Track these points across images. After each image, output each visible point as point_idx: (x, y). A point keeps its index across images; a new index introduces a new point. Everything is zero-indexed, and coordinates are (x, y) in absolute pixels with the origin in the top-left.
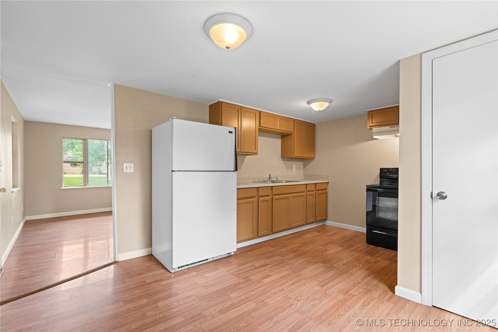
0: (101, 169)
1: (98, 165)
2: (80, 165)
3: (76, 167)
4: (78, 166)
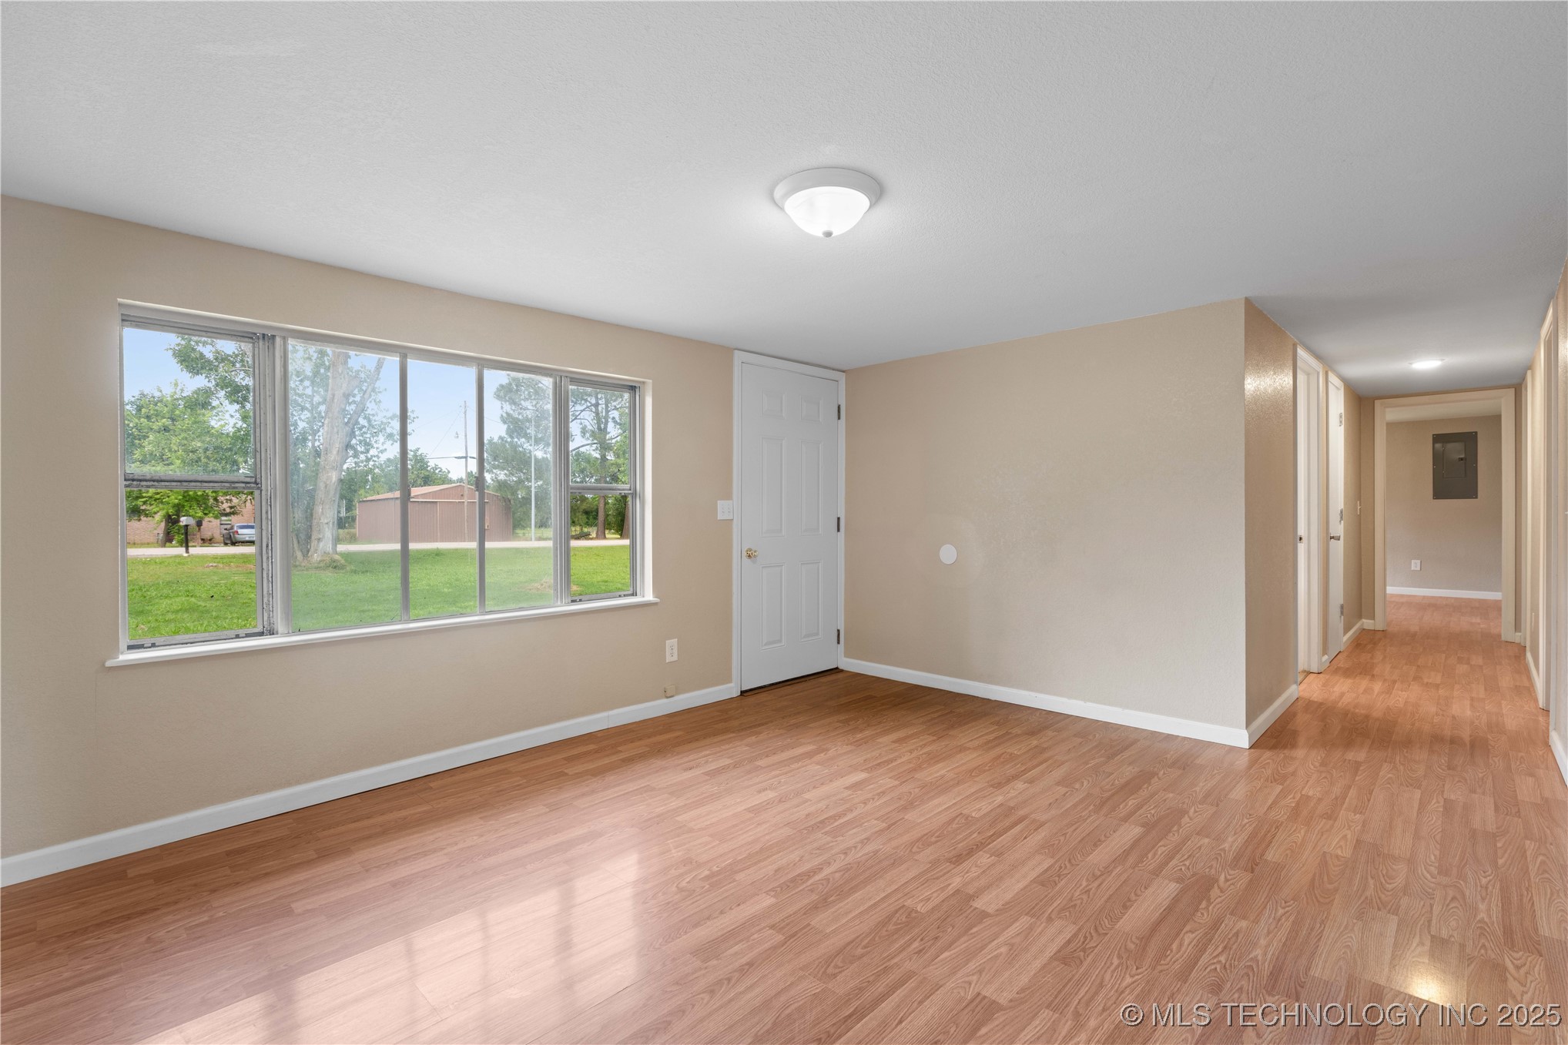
0: (232, 528)
1: (224, 510)
2: (155, 513)
3: (140, 520)
4: (147, 516)
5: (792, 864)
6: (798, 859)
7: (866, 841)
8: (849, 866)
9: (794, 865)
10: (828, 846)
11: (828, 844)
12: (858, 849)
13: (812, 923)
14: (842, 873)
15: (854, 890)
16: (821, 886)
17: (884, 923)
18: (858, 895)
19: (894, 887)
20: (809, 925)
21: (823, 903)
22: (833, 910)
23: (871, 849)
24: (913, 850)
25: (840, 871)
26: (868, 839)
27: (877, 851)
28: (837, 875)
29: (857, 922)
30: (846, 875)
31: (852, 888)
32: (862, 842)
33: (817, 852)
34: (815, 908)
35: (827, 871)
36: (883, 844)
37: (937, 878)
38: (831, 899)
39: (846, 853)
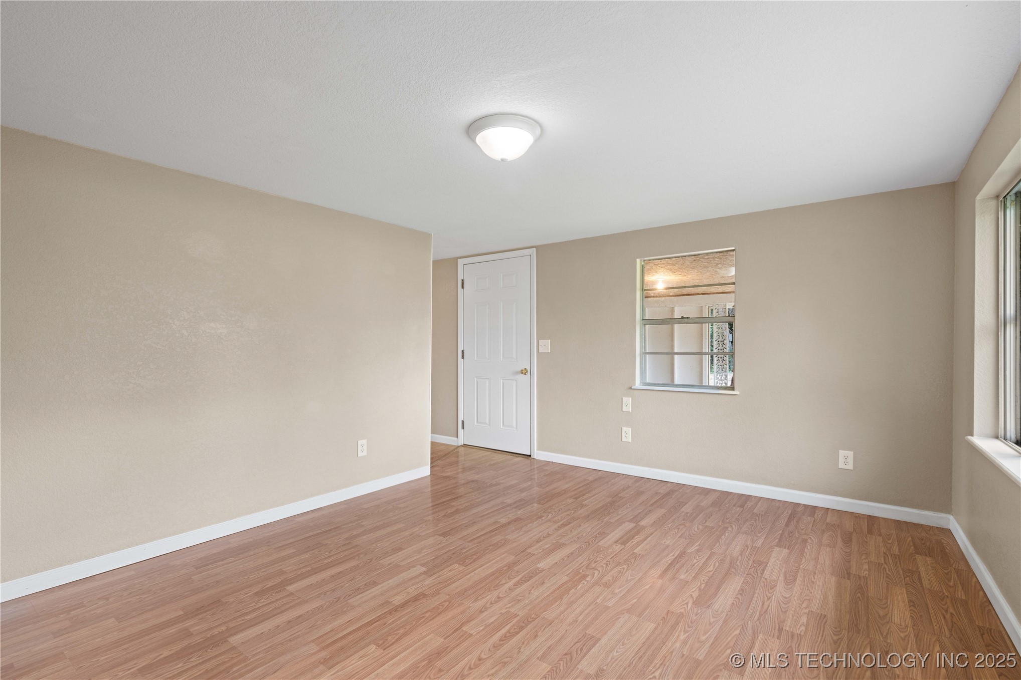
5: (535, 587)
6: (532, 592)
7: (483, 610)
8: (496, 588)
9: (533, 587)
10: (512, 603)
11: (512, 606)
12: (489, 603)
13: (514, 557)
14: (501, 583)
15: (493, 574)
16: (513, 574)
17: (478, 558)
18: (491, 571)
19: (468, 576)
20: (516, 556)
21: (510, 566)
22: (504, 563)
23: (480, 602)
24: (448, 603)
25: (502, 584)
26: (481, 612)
27: (475, 601)
28: (503, 582)
29: (491, 558)
30: (498, 582)
31: (494, 574)
32: (486, 609)
33: (519, 598)
34: (514, 563)
35: (511, 584)
36: (470, 607)
37: (439, 583)
38: (506, 568)
39: (499, 598)
